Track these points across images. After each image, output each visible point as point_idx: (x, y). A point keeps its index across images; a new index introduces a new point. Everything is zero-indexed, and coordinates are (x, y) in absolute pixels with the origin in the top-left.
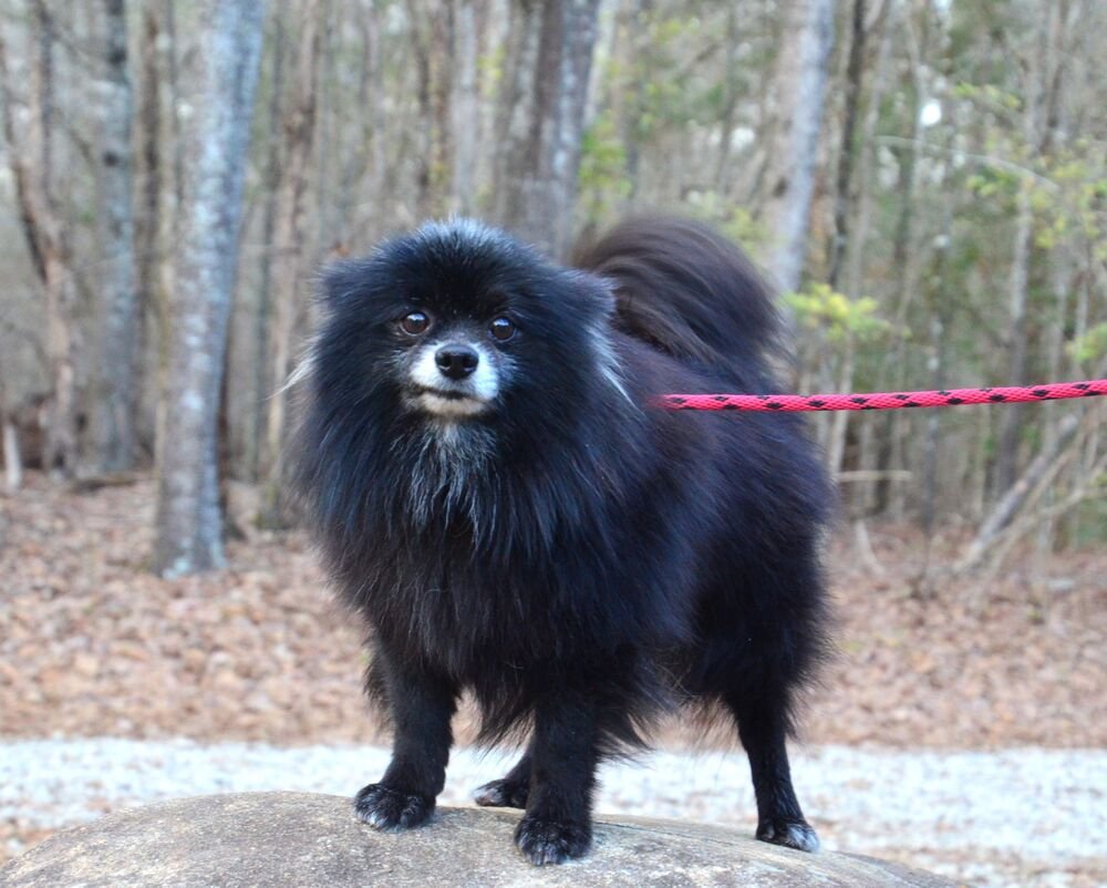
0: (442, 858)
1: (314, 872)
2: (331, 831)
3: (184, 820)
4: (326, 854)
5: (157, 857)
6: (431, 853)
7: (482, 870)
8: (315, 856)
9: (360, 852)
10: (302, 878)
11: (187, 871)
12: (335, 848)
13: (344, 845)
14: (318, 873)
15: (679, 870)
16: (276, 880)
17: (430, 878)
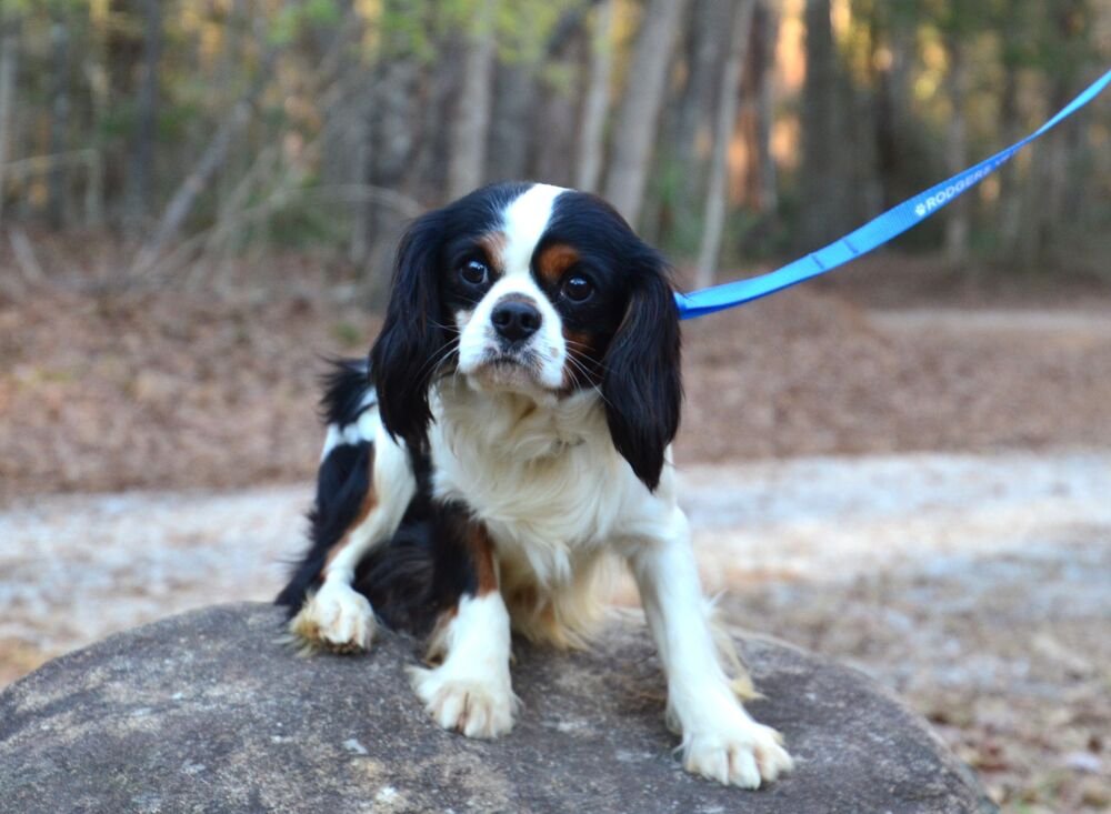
3: (209, 637)
5: (211, 677)
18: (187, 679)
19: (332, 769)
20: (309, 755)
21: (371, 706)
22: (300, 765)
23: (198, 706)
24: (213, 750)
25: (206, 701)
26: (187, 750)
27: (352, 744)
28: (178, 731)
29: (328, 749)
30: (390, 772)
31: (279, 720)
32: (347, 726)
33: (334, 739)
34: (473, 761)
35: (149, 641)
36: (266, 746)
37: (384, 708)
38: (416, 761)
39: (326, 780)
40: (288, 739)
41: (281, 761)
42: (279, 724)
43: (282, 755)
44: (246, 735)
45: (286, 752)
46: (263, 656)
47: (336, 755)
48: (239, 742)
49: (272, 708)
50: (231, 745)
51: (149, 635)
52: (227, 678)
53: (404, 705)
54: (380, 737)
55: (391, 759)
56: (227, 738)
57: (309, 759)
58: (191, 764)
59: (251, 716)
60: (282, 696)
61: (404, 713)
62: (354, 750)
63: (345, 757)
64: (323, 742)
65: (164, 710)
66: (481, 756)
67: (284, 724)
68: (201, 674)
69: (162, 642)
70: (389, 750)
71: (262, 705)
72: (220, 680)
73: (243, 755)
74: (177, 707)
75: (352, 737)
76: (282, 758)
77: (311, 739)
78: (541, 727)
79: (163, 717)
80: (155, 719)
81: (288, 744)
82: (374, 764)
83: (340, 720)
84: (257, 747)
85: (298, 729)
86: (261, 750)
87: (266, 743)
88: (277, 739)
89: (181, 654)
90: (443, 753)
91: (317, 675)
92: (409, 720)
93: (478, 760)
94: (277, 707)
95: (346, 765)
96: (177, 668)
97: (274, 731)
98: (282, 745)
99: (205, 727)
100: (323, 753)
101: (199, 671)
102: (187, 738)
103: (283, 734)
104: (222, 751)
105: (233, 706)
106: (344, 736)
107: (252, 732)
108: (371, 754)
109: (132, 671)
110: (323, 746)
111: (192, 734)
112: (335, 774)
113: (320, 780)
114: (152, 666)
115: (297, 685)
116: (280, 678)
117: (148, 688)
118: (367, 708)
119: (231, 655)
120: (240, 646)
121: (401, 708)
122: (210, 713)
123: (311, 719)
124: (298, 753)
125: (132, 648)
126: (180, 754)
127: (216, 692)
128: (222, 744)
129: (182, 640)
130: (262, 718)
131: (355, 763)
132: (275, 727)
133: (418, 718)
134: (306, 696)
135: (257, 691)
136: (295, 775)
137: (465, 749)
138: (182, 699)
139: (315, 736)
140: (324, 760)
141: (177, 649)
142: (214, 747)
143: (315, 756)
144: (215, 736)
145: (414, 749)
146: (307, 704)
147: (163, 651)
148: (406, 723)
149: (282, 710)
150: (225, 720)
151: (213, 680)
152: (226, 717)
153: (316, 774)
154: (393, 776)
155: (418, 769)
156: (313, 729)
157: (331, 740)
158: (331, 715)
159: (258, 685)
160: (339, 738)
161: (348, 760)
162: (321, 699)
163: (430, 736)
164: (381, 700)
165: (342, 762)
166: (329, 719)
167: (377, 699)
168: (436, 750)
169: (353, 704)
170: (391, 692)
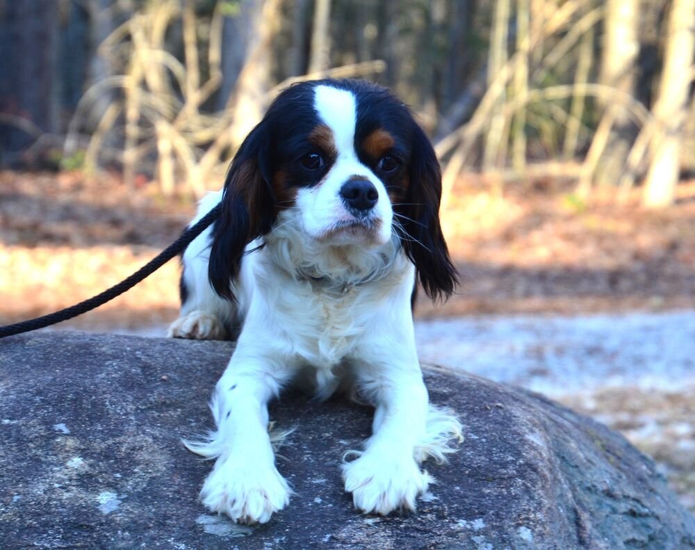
19: (41, 443)
20: (27, 433)
21: (85, 401)
22: (18, 440)
27: (61, 426)
29: (41, 429)
30: (82, 447)
31: (13, 408)
32: (62, 414)
33: (48, 423)
34: (146, 441)
37: (94, 404)
38: (103, 440)
39: (34, 451)
40: (15, 422)
42: (12, 411)
43: (6, 432)
45: (10, 431)
46: (28, 366)
47: (46, 434)
49: (12, 400)
53: (110, 401)
54: (84, 423)
55: (85, 438)
57: (25, 436)
60: (22, 392)
61: (109, 406)
62: (61, 431)
63: (53, 435)
64: (39, 425)
66: (155, 438)
70: (88, 432)
71: (5, 398)
75: (63, 422)
76: (5, 435)
77: (31, 422)
81: (13, 425)
82: (72, 441)
83: (59, 411)
85: (25, 416)
88: (6, 421)
90: (126, 435)
91: (55, 379)
92: (111, 412)
93: (151, 440)
94: (15, 400)
95: (51, 441)
97: (6, 416)
98: (8, 425)
100: (36, 432)
103: (10, 419)
106: (57, 420)
108: (72, 435)
110: (38, 427)
112: (42, 447)
113: (30, 450)
115: (36, 385)
116: (27, 380)
118: (81, 403)
120: (13, 359)
121: (107, 403)
123: (37, 409)
124: (18, 431)
131: (58, 440)
132: (8, 413)
133: (118, 411)
134: (39, 393)
135: (7, 389)
136: (11, 447)
137: (144, 432)
139: (35, 421)
140: (36, 437)
143: (31, 434)
145: (106, 431)
146: (38, 399)
148: (109, 414)
149: (18, 402)
153: (28, 446)
154: (84, 450)
155: (103, 446)
156: (36, 415)
157: (46, 423)
158: (53, 406)
159: (10, 385)
160: (53, 422)
161: (54, 438)
162: (50, 394)
163: (122, 424)
164: (94, 397)
165: (49, 439)
166: (51, 410)
167: (91, 397)
168: (121, 433)
169: (72, 400)
170: (104, 393)
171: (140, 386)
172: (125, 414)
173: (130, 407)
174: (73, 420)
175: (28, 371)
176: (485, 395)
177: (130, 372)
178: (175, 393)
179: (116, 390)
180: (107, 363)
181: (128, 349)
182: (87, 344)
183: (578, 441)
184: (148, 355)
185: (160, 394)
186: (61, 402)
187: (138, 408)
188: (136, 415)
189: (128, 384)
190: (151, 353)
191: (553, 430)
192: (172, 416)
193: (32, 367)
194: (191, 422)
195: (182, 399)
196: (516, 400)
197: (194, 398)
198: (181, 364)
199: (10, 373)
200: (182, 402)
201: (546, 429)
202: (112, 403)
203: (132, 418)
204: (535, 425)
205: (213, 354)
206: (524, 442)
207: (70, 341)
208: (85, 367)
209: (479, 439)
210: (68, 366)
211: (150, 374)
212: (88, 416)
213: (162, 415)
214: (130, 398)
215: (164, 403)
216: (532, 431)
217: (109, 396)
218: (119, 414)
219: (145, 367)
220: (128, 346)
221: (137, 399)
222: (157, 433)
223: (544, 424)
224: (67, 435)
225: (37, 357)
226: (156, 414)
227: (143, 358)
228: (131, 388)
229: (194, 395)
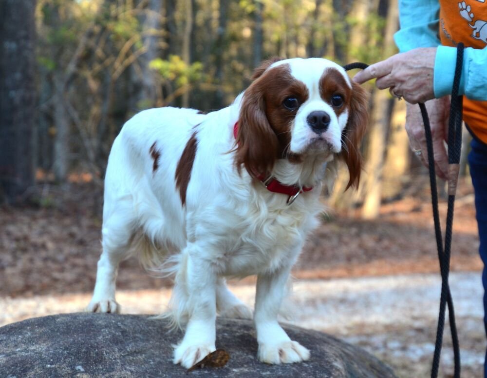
0: (153, 334)
1: (106, 343)
2: (106, 327)
3: (39, 326)
4: (108, 335)
5: (33, 342)
6: (148, 332)
7: (170, 338)
8: (103, 337)
9: (120, 334)
10: (102, 345)
11: (51, 346)
12: (110, 333)
13: (113, 332)
14: (107, 343)
15: (246, 332)
16: (92, 347)
17: (151, 342)
18: (25, 343)
19: (69, 377)
20: (60, 372)
21: (92, 352)
22: (55, 376)
23: (24, 354)
24: (22, 371)
25: (27, 352)
26: (11, 371)
27: (79, 368)
28: (11, 363)
29: (68, 369)
31: (52, 358)
32: (79, 360)
33: (72, 366)
34: (127, 374)
35: (16, 328)
36: (43, 369)
37: (97, 354)
40: (53, 366)
41: (48, 375)
42: (52, 360)
43: (49, 372)
44: (37, 365)
45: (51, 371)
46: (58, 334)
47: (71, 372)
48: (32, 367)
49: (51, 354)
50: (29, 368)
51: (16, 326)
52: (39, 342)
53: (106, 352)
54: (92, 365)
55: (93, 373)
56: (28, 365)
57: (59, 374)
58: (11, 376)
59: (41, 357)
60: (57, 349)
61: (105, 355)
62: (79, 370)
63: (75, 373)
64: (67, 367)
65: (10, 355)
66: (132, 372)
67: (53, 360)
68: (31, 341)
69: (20, 329)
70: (94, 370)
71: (48, 352)
72: (36, 343)
73: (33, 372)
74: (15, 354)
75: (80, 365)
76: (48, 373)
77: (63, 366)
78: (166, 361)
79: (8, 358)
80: (5, 359)
81: (53, 368)
82: (86, 375)
83: (78, 358)
84: (40, 369)
85: (59, 362)
86: (40, 370)
87: (43, 367)
88: (49, 366)
89: (26, 333)
90: (116, 371)
91: (74, 341)
92: (106, 358)
93: (129, 373)
94: (53, 353)
95: (74, 376)
96: (22, 339)
97: (48, 363)
98: (50, 368)
99: (22, 362)
100: (66, 371)
101: (30, 339)
102: (13, 366)
103: (51, 364)
104: (25, 371)
105: (36, 353)
106: (77, 364)
107: (39, 363)
108: (86, 372)
109: (5, 340)
110: (67, 368)
111: (15, 365)
114: (12, 338)
115: (64, 345)
116: (59, 342)
117: (9, 347)
118: (90, 354)
119: (45, 333)
120: (50, 330)
121: (104, 353)
122: (27, 356)
123: (65, 358)
124: (56, 371)
125: (8, 331)
126: (8, 372)
127: (33, 348)
128: (26, 367)
129: (28, 328)
130: (45, 357)
131: (78, 375)
132: (49, 361)
133: (111, 357)
134: (66, 349)
135: (48, 347)
137: (126, 369)
138: (19, 351)
139: (65, 365)
140: (66, 374)
141: (25, 331)
142: (22, 369)
143: (63, 372)
144: (24, 365)
145: (104, 369)
146: (65, 352)
147: (20, 332)
148: (105, 359)
149: (55, 354)
150: (30, 359)
151: (34, 343)
152: (31, 357)
156: (65, 362)
157: (71, 366)
158: (74, 356)
159: (50, 345)
160: (75, 365)
161: (76, 374)
162: (72, 350)
163: (113, 365)
164: (97, 350)
165: (73, 375)
166: (73, 358)
167: (95, 350)
168: (113, 370)
169: (84, 352)
170: (102, 347)
171: (121, 342)
172: (115, 359)
173: (117, 355)
174: (86, 364)
175: (58, 337)
176: (309, 341)
177: (115, 334)
178: (141, 345)
179: (108, 345)
180: (102, 330)
181: (113, 321)
182: (90, 319)
183: (358, 364)
184: (125, 325)
185: (132, 347)
186: (79, 353)
187: (121, 355)
188: (120, 359)
189: (115, 341)
190: (126, 323)
191: (346, 358)
192: (140, 359)
193: (61, 334)
194: (150, 362)
195: (145, 349)
196: (325, 342)
197: (151, 348)
198: (143, 329)
199: (48, 338)
200: (145, 351)
201: (342, 358)
202: (106, 353)
203: (119, 361)
204: (337, 357)
205: (160, 322)
206: (332, 367)
207: (81, 318)
208: (90, 333)
209: (309, 366)
210: (81, 333)
211: (127, 336)
212: (94, 361)
213: (134, 358)
214: (116, 350)
215: (135, 352)
216: (336, 360)
217: (105, 349)
218: (111, 359)
219: (123, 332)
220: (113, 320)
221: (120, 350)
222: (133, 369)
223: (341, 355)
224: (83, 372)
225: (63, 328)
226: (131, 358)
227: (122, 327)
228: (117, 344)
229: (151, 346)
